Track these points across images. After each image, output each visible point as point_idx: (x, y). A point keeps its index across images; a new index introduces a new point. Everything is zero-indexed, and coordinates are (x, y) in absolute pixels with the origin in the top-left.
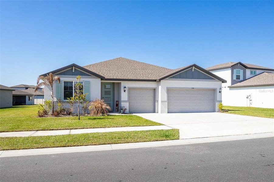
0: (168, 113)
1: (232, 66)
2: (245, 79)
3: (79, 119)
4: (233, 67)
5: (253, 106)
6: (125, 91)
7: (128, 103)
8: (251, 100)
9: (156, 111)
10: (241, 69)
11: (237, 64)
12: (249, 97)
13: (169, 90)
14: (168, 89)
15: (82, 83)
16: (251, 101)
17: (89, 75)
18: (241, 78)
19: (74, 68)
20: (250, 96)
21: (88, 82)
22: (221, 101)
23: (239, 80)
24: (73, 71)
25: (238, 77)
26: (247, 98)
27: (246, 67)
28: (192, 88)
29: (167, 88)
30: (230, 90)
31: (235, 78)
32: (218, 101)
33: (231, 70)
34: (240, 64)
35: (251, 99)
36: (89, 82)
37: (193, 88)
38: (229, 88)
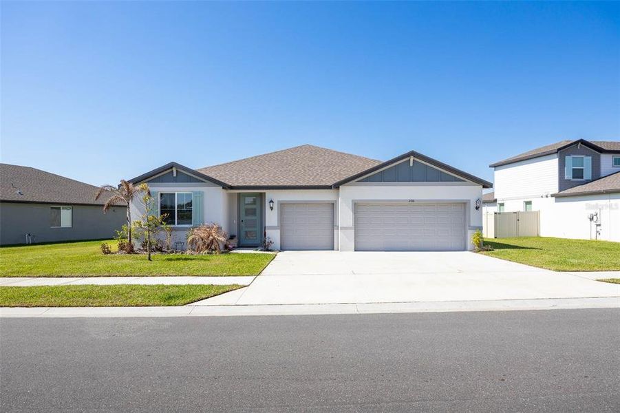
0: (355, 251)
1: (559, 150)
2: (597, 177)
3: (149, 259)
4: (563, 152)
5: (603, 237)
6: (272, 208)
7: (279, 231)
8: (600, 225)
9: (335, 247)
10: (587, 155)
11: (577, 143)
12: (595, 217)
13: (357, 206)
14: (355, 204)
15: (190, 195)
16: (598, 227)
17: (202, 182)
18: (587, 175)
19: (174, 170)
20: (596, 215)
21: (199, 192)
22: (481, 228)
23: (581, 180)
24: (175, 175)
25: (578, 173)
26: (592, 219)
27: (601, 151)
28: (410, 201)
29: (353, 201)
30: (556, 201)
31: (568, 175)
32: (474, 227)
33: (558, 159)
34: (582, 143)
35: (598, 223)
36: (202, 194)
37: (413, 201)
38: (554, 198)
